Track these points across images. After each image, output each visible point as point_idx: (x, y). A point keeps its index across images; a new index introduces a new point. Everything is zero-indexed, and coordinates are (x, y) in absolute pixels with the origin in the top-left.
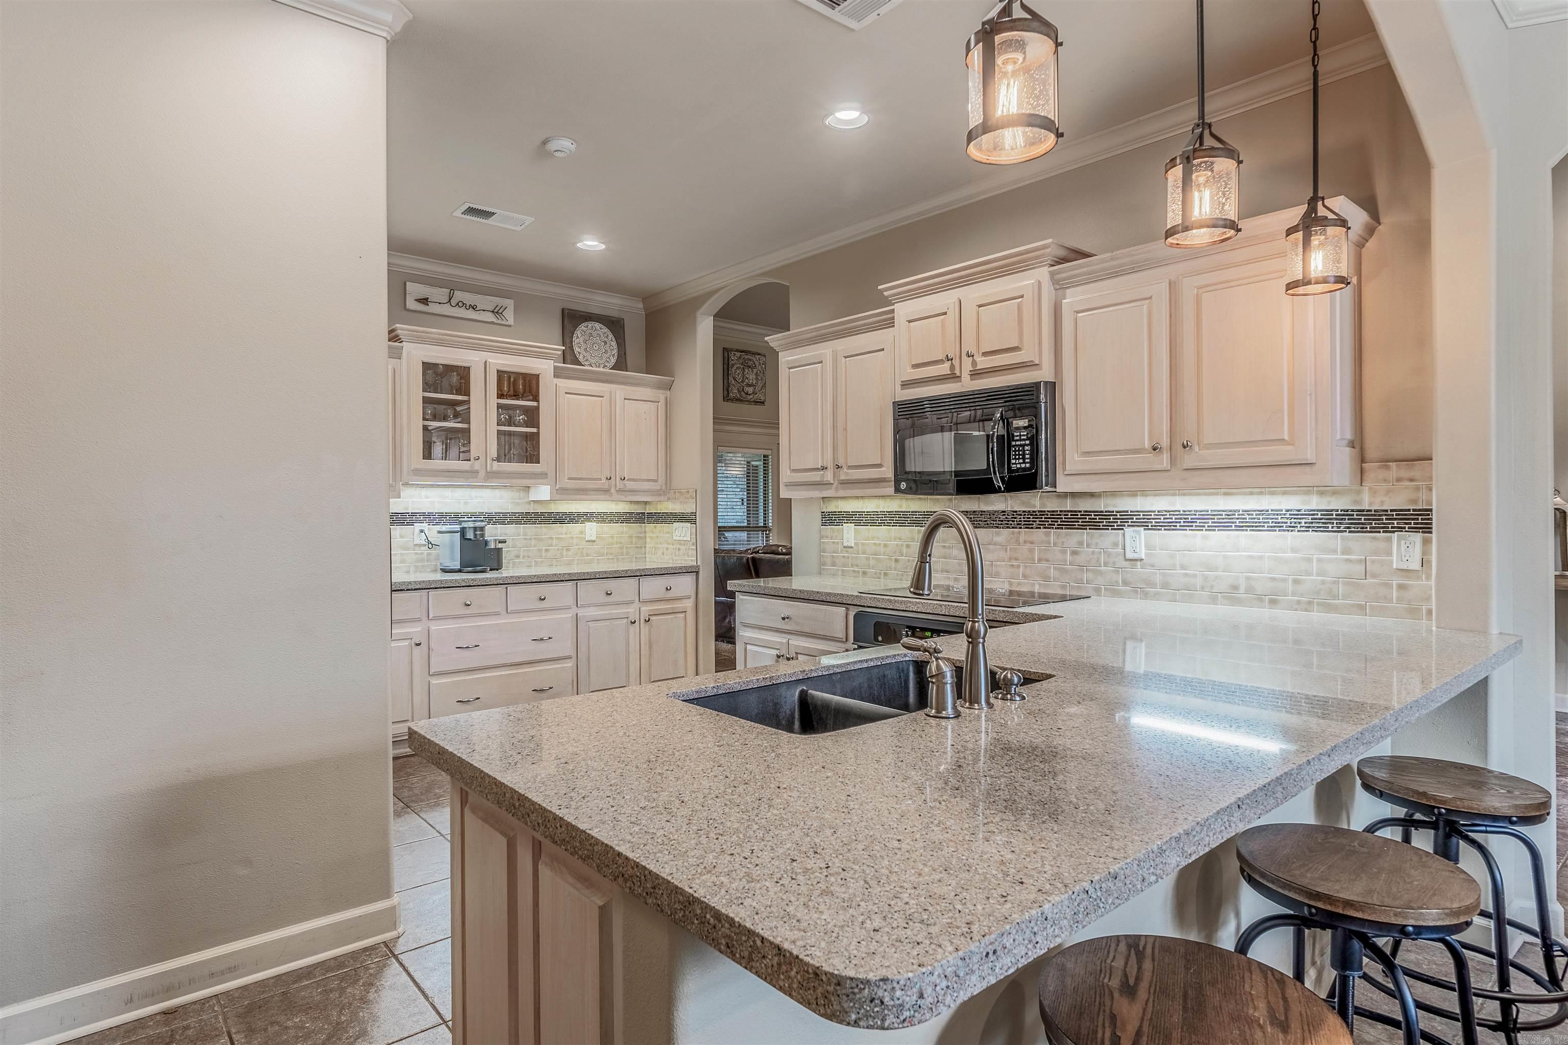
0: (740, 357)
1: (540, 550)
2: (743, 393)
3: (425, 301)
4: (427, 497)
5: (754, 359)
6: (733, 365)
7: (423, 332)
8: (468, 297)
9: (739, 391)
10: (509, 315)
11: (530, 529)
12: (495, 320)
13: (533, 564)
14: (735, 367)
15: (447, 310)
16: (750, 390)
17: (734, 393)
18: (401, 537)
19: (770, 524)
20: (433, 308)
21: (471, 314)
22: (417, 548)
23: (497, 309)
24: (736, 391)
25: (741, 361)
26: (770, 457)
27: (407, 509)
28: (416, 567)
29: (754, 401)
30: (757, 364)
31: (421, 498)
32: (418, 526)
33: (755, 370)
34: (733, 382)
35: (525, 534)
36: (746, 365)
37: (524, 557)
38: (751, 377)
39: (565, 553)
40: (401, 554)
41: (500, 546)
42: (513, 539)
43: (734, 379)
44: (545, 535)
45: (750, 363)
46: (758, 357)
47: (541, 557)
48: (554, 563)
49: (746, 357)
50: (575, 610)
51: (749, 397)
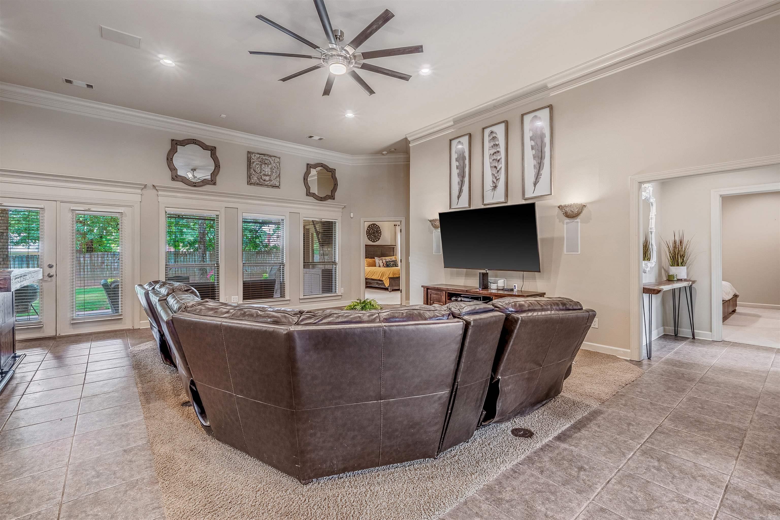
0: (259, 158)
2: (261, 180)
5: (270, 159)
6: (254, 162)
9: (258, 179)
14: (255, 164)
16: (267, 178)
17: (255, 179)
19: (285, 262)
24: (256, 179)
25: (260, 160)
26: (285, 220)
29: (271, 186)
30: (272, 162)
33: (270, 166)
34: (254, 173)
36: (263, 163)
38: (267, 170)
43: (255, 171)
45: (266, 162)
46: (273, 158)
49: (264, 158)
51: (266, 183)
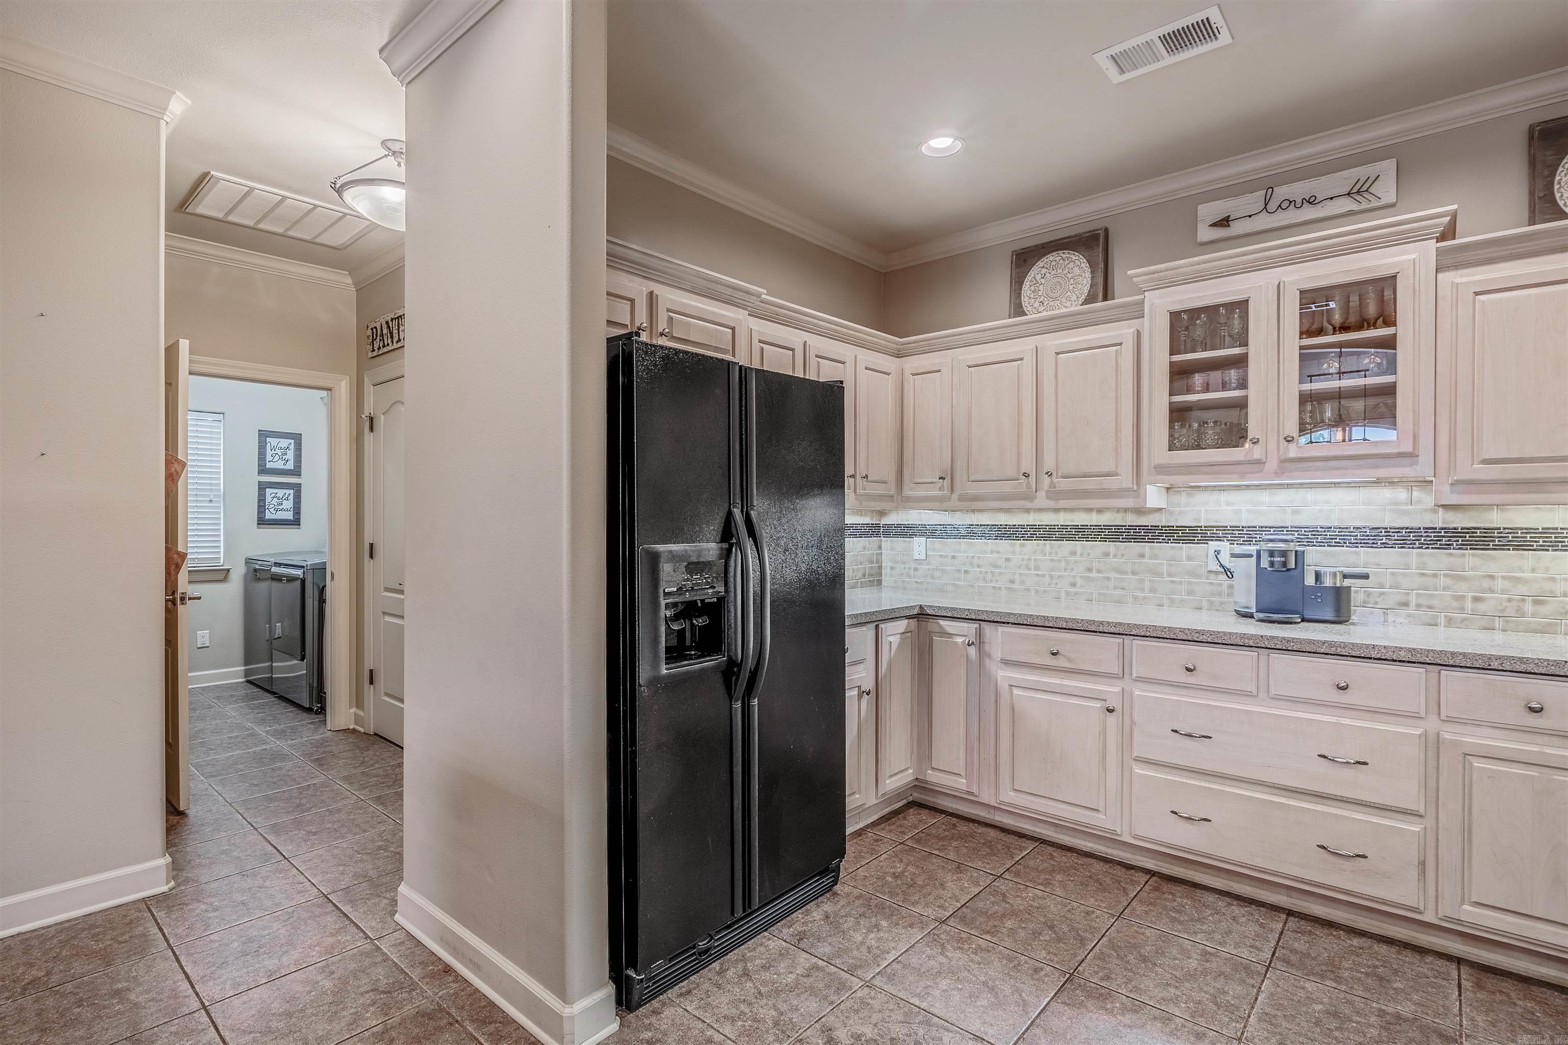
1: (1460, 598)
3: (1224, 222)
4: (1228, 504)
7: (1166, 270)
8: (1297, 190)
10: (1386, 191)
11: (1437, 559)
12: (1354, 206)
13: (1442, 620)
15: (1264, 222)
18: (1189, 558)
20: (1237, 228)
21: (1309, 213)
22: (1213, 576)
23: (1357, 187)
27: (1199, 520)
28: (1211, 603)
31: (1220, 505)
32: (1213, 545)
35: (1420, 567)
37: (1418, 606)
39: (1529, 607)
40: (1189, 583)
41: (1347, 582)
42: (1393, 574)
44: (1472, 569)
47: (1462, 609)
48: (1498, 623)
50: (1432, 724)
